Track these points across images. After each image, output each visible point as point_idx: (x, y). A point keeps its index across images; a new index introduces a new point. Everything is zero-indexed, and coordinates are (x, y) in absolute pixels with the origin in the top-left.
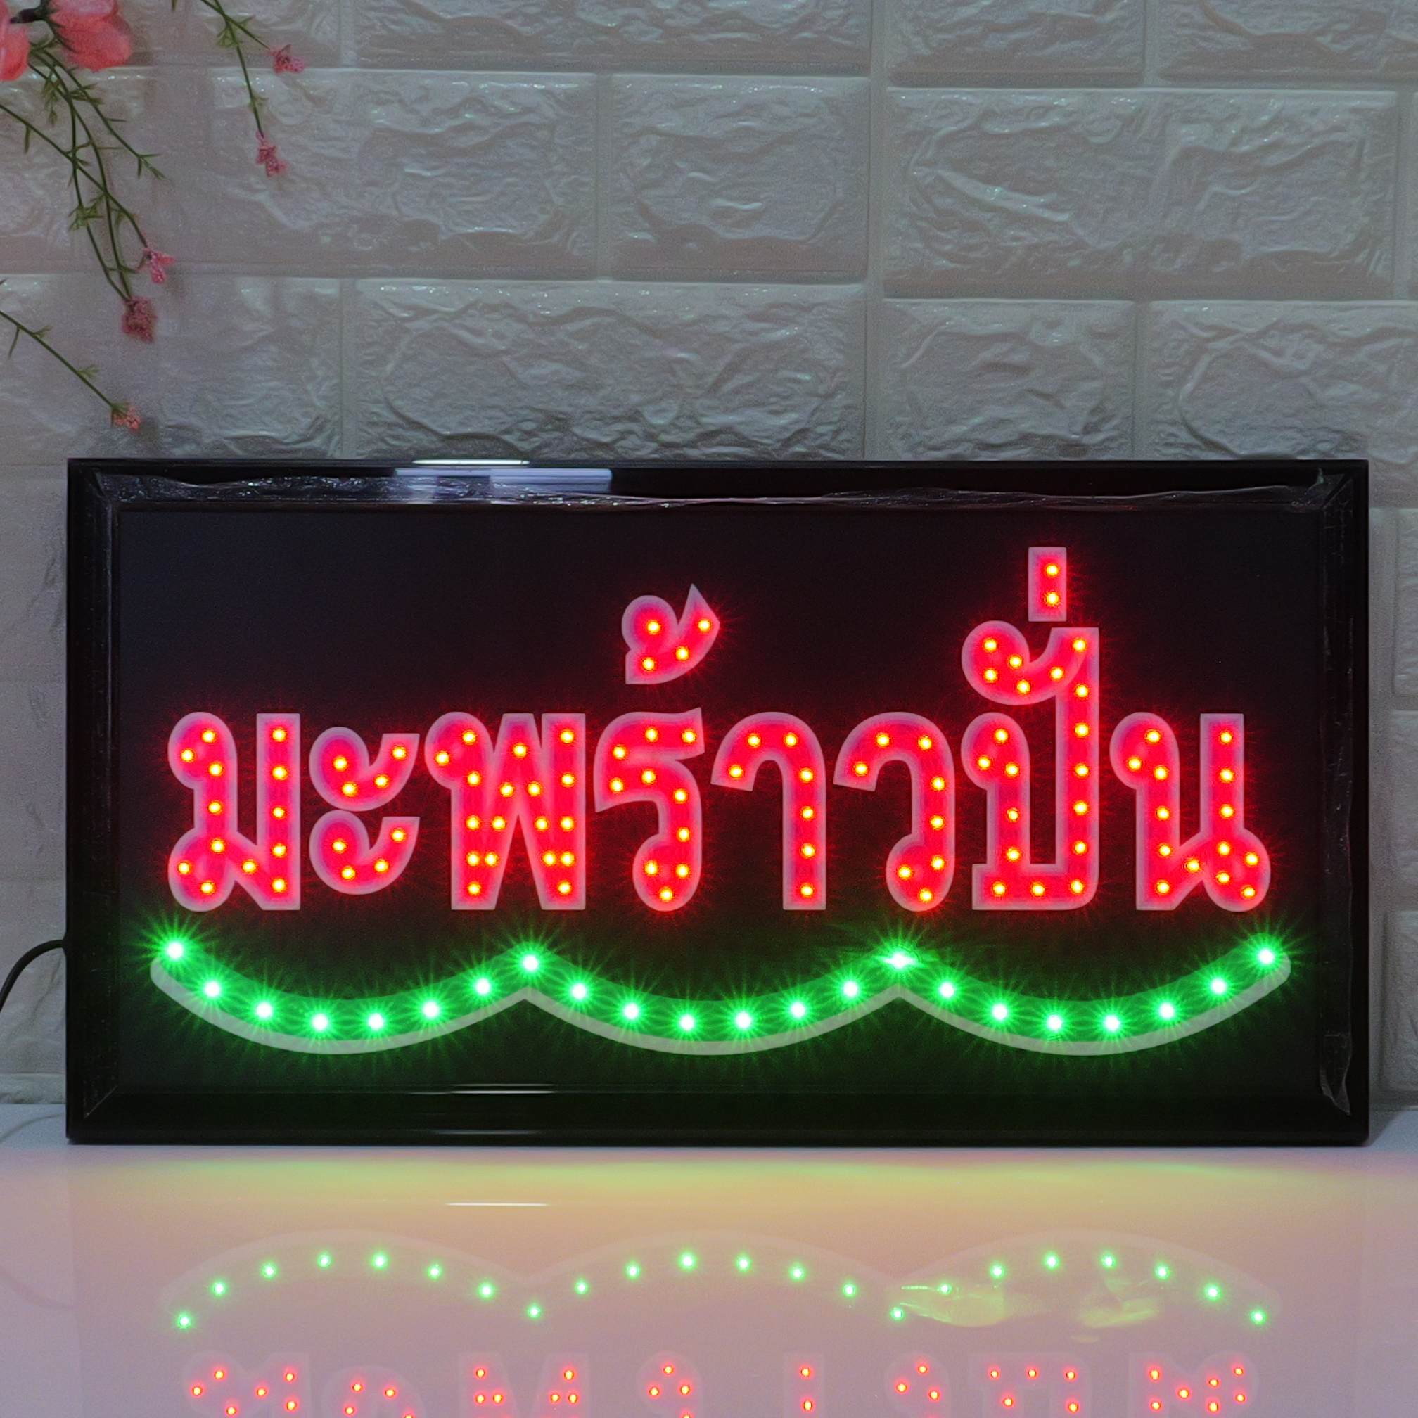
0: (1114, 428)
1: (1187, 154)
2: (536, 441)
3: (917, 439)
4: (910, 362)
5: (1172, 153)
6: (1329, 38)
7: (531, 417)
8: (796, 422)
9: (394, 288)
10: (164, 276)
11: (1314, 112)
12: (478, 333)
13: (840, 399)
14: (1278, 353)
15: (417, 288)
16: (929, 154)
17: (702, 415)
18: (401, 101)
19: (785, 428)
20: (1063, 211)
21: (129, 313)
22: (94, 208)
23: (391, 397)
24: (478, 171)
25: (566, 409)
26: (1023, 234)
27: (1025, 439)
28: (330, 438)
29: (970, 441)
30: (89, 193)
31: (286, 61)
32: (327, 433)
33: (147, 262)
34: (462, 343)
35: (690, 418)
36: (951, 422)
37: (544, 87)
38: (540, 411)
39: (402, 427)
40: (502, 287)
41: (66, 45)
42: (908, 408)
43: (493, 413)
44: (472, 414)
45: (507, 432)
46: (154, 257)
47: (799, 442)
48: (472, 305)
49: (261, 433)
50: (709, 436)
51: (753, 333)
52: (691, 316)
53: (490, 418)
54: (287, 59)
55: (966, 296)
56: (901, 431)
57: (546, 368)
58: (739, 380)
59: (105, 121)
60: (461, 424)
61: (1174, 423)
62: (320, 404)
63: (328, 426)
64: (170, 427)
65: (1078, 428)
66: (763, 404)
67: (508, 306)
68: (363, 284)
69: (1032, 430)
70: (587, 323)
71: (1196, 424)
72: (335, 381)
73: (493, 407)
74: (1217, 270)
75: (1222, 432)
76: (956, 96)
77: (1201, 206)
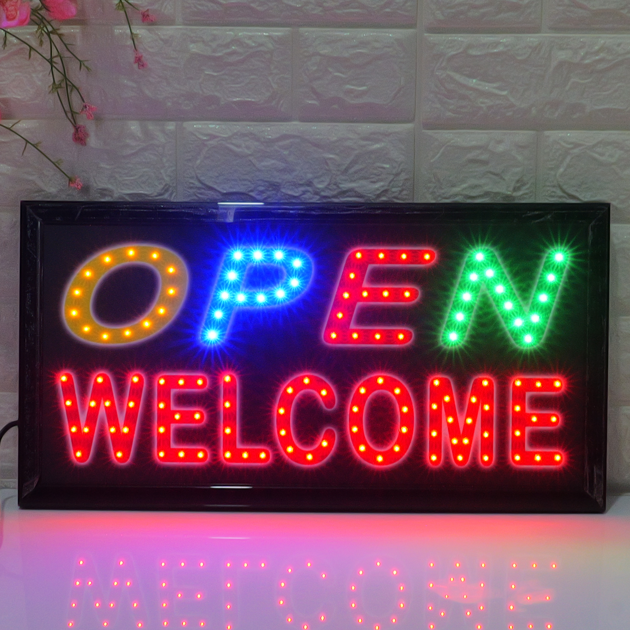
0: (527, 189)
1: (561, 64)
2: (265, 195)
3: (438, 194)
4: (434, 160)
5: (554, 64)
6: (626, 11)
7: (262, 185)
8: (383, 186)
9: (200, 126)
10: (92, 115)
11: (619, 45)
12: (239, 146)
13: (403, 176)
14: (602, 155)
15: (210, 126)
16: (444, 64)
17: (340, 183)
18: (203, 41)
19: (378, 189)
20: (505, 90)
21: (76, 132)
22: (60, 84)
23: (199, 175)
24: (238, 73)
25: (278, 180)
26: (486, 101)
27: (487, 194)
28: (171, 194)
29: (461, 195)
30: (58, 77)
31: (147, 16)
32: (170, 192)
33: (85, 110)
34: (231, 150)
35: (334, 184)
36: (453, 186)
37: (268, 34)
38: (266, 181)
39: (204, 189)
40: (249, 126)
41: (47, 9)
42: (433, 180)
43: (245, 182)
44: (236, 183)
45: (251, 191)
46: (88, 107)
47: (384, 195)
48: (236, 134)
49: (140, 192)
50: (343, 193)
51: (364, 146)
52: (335, 139)
53: (244, 185)
54: (148, 15)
55: (460, 129)
56: (431, 190)
57: (269, 163)
58: (357, 167)
59: (65, 45)
60: (231, 188)
61: (554, 186)
62: (167, 179)
63: (171, 189)
64: (98, 189)
65: (511, 189)
66: (368, 178)
67: (251, 134)
68: (186, 124)
69: (490, 190)
70: (287, 142)
71: (565, 187)
72: (174, 168)
73: (245, 180)
74: (574, 117)
75: (576, 191)
76: (456, 38)
77: (567, 88)
